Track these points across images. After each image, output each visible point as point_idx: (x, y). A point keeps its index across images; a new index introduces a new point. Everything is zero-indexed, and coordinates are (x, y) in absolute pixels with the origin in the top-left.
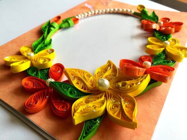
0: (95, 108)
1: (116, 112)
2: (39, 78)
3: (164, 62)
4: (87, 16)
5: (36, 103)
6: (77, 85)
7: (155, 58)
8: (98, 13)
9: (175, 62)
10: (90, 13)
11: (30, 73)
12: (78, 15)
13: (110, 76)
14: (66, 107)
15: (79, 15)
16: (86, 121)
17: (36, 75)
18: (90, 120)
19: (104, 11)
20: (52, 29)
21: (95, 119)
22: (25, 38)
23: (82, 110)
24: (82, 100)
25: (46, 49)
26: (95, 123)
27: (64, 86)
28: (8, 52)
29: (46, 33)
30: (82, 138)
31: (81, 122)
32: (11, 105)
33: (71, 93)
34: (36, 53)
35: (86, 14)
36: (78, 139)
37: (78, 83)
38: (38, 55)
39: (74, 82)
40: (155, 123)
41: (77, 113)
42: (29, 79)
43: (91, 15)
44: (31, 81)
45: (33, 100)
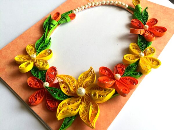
0: (72, 111)
1: (84, 115)
2: (39, 79)
3: (133, 74)
4: (84, 8)
5: (36, 100)
6: (64, 89)
7: (128, 69)
8: (95, 5)
9: (142, 74)
10: (87, 6)
11: (33, 73)
12: (75, 10)
13: (89, 82)
14: (55, 105)
15: (77, 10)
16: (66, 118)
17: (37, 76)
18: (69, 117)
19: (101, 3)
20: (52, 26)
21: (71, 117)
22: (30, 34)
23: (64, 111)
24: (65, 101)
25: (46, 49)
26: (71, 120)
27: (54, 91)
28: (17, 48)
29: (47, 30)
30: (62, 128)
31: (62, 118)
32: (21, 97)
33: (59, 95)
34: (39, 53)
35: (83, 7)
36: (59, 129)
37: (64, 88)
38: (40, 55)
39: (62, 87)
40: (110, 124)
41: (60, 113)
42: (32, 78)
43: (88, 7)
44: (34, 80)
45: (34, 97)
